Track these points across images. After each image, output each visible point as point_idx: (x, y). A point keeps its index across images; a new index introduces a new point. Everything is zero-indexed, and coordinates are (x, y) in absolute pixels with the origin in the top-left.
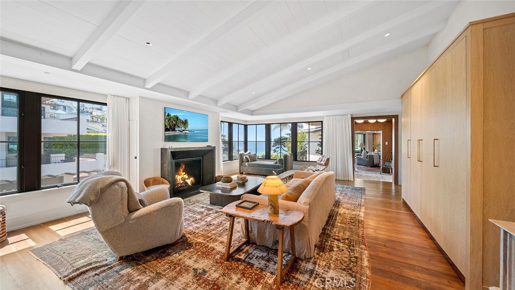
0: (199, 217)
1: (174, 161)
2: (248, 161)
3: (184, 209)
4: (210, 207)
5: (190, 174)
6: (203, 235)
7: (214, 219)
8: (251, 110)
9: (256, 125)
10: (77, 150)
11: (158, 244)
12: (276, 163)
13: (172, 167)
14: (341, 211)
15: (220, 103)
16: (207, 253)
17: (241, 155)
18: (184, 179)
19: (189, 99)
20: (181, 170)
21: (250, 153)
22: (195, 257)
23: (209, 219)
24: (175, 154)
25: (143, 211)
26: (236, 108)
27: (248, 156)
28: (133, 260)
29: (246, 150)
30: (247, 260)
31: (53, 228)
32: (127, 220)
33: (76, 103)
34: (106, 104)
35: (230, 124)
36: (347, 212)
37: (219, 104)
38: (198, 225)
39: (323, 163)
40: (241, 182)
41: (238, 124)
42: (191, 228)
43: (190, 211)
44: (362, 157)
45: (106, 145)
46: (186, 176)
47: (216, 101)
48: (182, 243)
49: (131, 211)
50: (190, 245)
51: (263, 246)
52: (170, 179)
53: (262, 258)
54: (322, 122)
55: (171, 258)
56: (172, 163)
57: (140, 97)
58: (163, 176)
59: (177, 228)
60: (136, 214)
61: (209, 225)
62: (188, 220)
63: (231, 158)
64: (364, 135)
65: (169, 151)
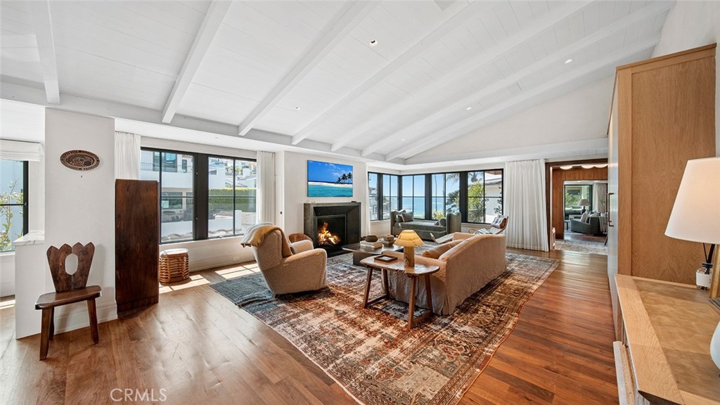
0: (341, 274)
1: (316, 218)
2: (402, 221)
3: (326, 267)
4: (353, 267)
5: (333, 233)
6: (344, 289)
7: (357, 277)
8: (402, 159)
9: (413, 175)
10: (233, 204)
11: (305, 289)
12: (438, 224)
13: (314, 224)
14: (508, 281)
15: (366, 153)
16: (347, 301)
17: (393, 214)
18: (327, 237)
19: (333, 152)
20: (325, 229)
21: (404, 211)
22: (337, 303)
23: (351, 277)
24: (319, 210)
25: (293, 257)
26: (384, 157)
27: (401, 215)
28: (286, 299)
29: (400, 207)
30: (384, 310)
31: (219, 272)
32: (282, 263)
33: (232, 161)
34: (255, 160)
35: (380, 176)
36: (516, 283)
37: (364, 155)
38: (340, 281)
39: (498, 224)
40: (388, 242)
41: (390, 175)
42: (333, 282)
43: (332, 269)
44: (580, 220)
45: (255, 200)
46: (330, 235)
47: (360, 152)
48: (325, 292)
49: (285, 256)
50: (332, 295)
51: (401, 302)
52: (313, 236)
53: (399, 310)
54: (502, 170)
55: (316, 301)
56: (314, 220)
57: (285, 151)
58: (306, 233)
59: (321, 276)
60: (288, 259)
61: (351, 281)
62: (331, 276)
63: (380, 217)
64: (592, 186)
65: (312, 207)
